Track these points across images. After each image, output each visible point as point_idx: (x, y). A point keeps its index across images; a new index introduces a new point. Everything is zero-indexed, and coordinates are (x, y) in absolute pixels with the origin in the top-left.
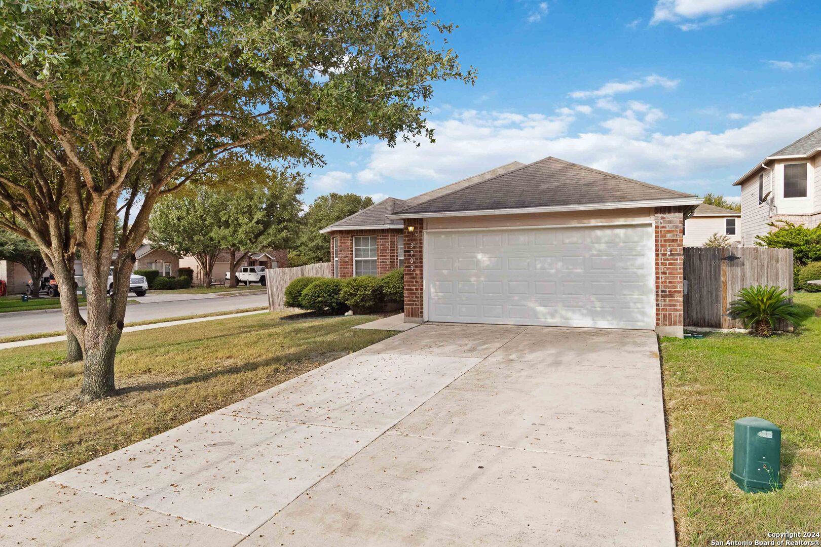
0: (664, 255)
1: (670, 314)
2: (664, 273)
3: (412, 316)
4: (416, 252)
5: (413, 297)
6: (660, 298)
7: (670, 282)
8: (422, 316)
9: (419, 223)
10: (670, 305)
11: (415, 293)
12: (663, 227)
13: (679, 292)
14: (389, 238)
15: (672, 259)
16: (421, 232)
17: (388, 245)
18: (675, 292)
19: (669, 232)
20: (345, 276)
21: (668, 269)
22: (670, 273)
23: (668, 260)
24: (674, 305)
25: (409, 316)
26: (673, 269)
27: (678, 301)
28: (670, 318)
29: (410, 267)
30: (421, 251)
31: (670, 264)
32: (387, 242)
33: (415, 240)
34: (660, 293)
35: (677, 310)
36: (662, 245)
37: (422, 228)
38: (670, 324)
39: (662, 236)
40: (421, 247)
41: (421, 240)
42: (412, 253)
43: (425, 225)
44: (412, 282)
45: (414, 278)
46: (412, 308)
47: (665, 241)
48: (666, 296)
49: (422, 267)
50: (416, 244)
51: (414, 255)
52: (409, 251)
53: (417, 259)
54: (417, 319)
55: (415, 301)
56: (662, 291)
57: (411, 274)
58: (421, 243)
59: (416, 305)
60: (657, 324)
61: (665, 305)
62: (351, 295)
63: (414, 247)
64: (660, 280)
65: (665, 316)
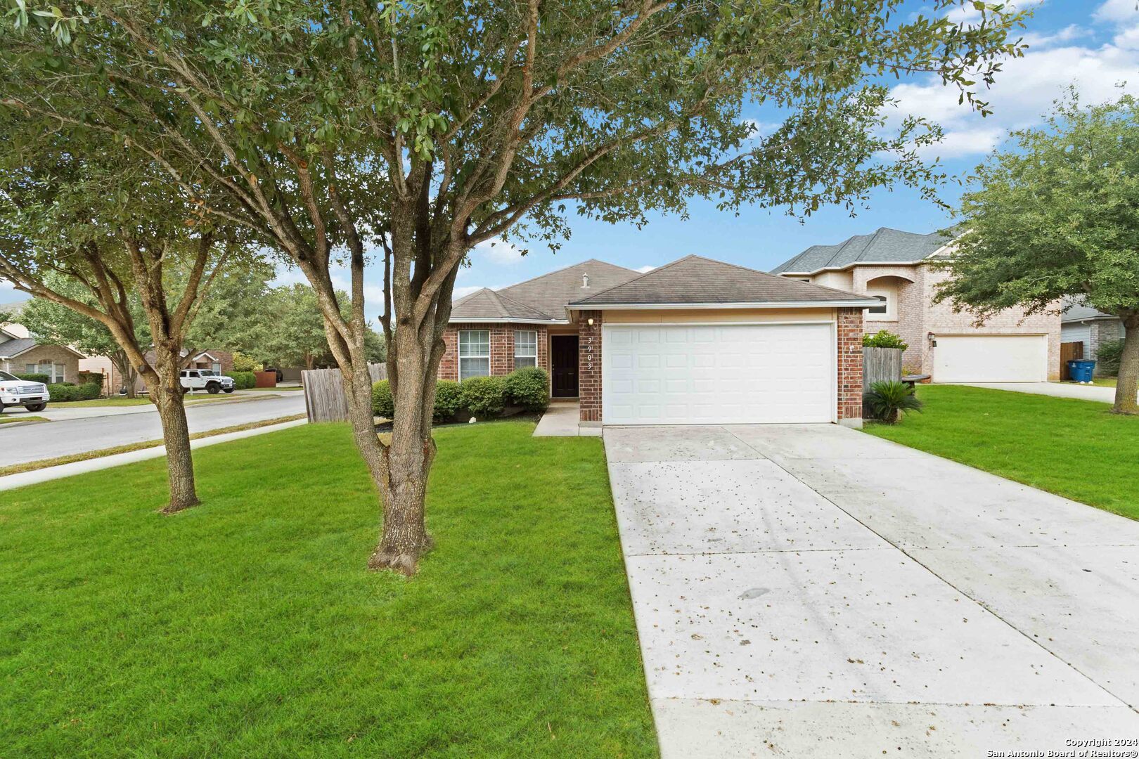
0: (847, 352)
1: (851, 408)
2: (847, 369)
3: (590, 420)
4: (594, 347)
5: (590, 398)
6: (843, 393)
7: (851, 378)
8: (601, 420)
9: (597, 314)
10: (852, 399)
11: (593, 394)
12: (846, 326)
13: (859, 386)
14: (506, 334)
15: (854, 356)
16: (600, 325)
17: (505, 341)
18: (856, 386)
19: (852, 331)
20: (448, 377)
21: (850, 365)
22: (851, 370)
23: (850, 357)
24: (855, 399)
25: (586, 419)
26: (854, 365)
27: (858, 395)
28: (851, 411)
29: (587, 364)
30: (600, 347)
31: (852, 361)
32: (504, 337)
33: (594, 334)
34: (843, 388)
35: (856, 403)
36: (845, 344)
37: (600, 321)
38: (851, 417)
39: (845, 335)
40: (600, 343)
41: (600, 334)
42: (590, 349)
43: (603, 318)
44: (591, 381)
45: (592, 377)
46: (590, 411)
47: (847, 339)
48: (848, 391)
49: (601, 364)
50: (595, 339)
51: (592, 351)
52: (587, 347)
53: (596, 356)
54: (595, 422)
55: (594, 402)
56: (845, 386)
57: (588, 373)
58: (601, 338)
59: (595, 407)
60: (839, 417)
61: (847, 399)
62: (477, 398)
63: (592, 343)
64: (843, 376)
65: (847, 409)
